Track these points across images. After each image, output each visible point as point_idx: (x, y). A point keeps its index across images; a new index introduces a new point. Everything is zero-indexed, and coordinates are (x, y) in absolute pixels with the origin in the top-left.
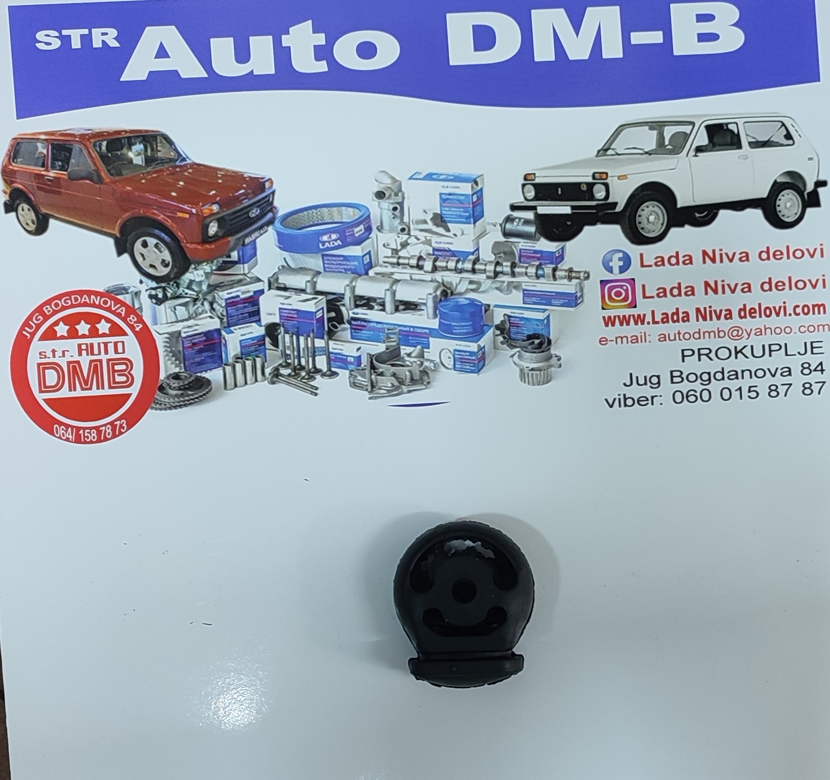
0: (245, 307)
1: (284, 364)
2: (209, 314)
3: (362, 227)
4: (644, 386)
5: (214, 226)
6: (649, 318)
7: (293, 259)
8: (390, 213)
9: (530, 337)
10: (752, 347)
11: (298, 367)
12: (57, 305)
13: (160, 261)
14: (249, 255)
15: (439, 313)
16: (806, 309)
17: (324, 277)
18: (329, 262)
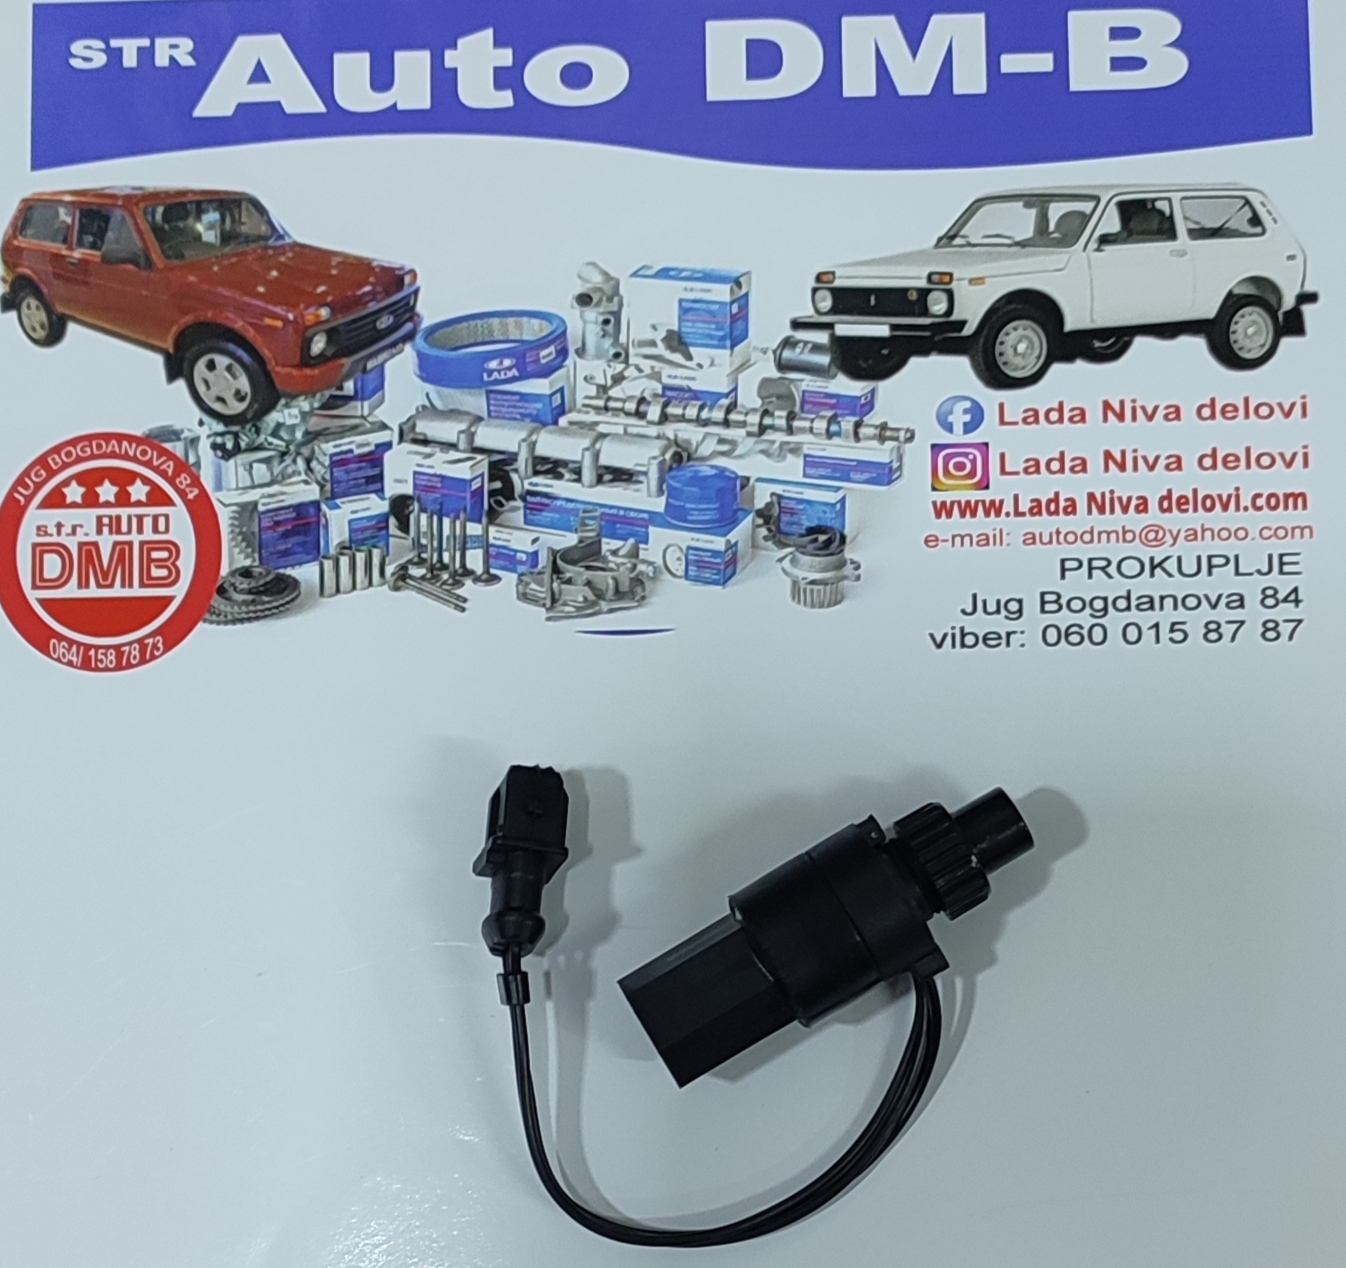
0: (360, 469)
1: (416, 560)
2: (303, 477)
3: (552, 349)
4: (995, 616)
5: (319, 341)
6: (1008, 507)
7: (440, 396)
8: (598, 329)
9: (811, 531)
10: (1179, 559)
11: (438, 565)
12: (69, 454)
13: (233, 391)
14: (372, 388)
15: (668, 487)
16: (1274, 502)
17: (488, 425)
18: (497, 403)
